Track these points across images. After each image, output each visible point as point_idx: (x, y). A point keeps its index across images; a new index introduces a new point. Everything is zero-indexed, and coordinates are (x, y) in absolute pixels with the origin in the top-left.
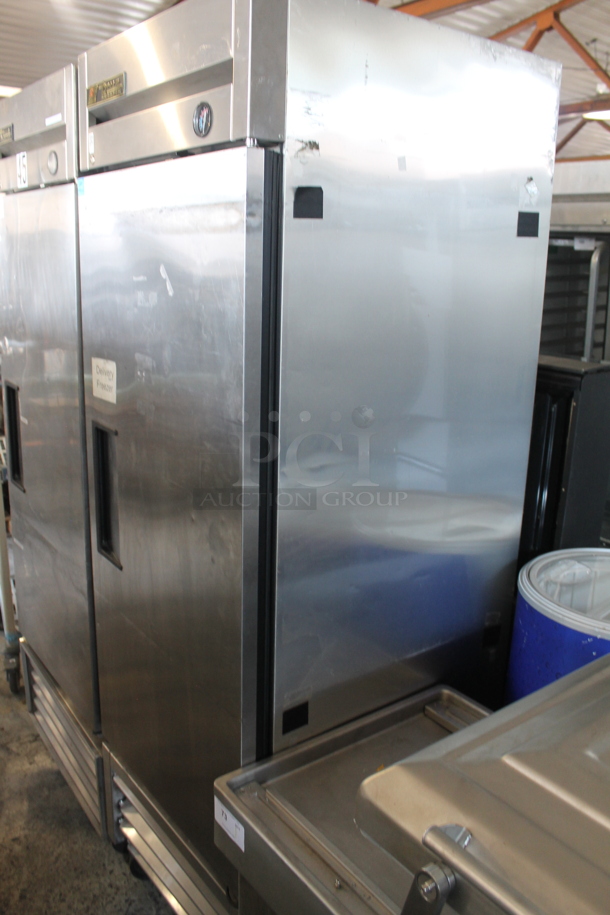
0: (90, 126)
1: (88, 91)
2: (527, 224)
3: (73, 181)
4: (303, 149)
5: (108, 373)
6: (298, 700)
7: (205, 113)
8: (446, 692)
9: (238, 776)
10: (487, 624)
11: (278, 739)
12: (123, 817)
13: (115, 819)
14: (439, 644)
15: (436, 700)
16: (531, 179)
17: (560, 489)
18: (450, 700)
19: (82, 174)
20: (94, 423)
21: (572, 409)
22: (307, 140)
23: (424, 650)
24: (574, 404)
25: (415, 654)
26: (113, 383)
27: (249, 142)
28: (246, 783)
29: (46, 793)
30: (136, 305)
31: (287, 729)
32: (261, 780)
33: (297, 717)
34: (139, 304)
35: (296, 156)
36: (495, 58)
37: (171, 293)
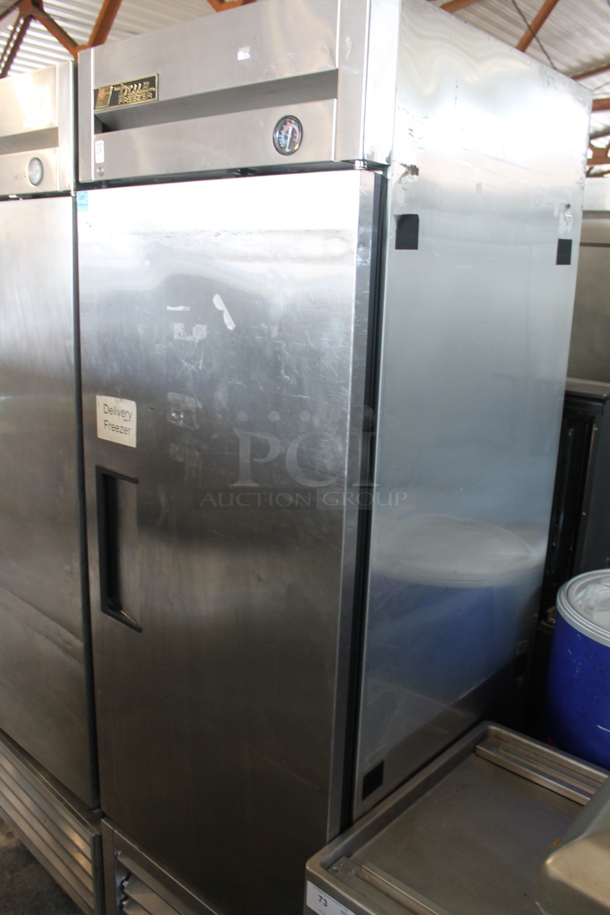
0: (96, 132)
1: (96, 92)
2: (564, 251)
3: (66, 194)
4: (406, 173)
5: (123, 413)
6: (377, 761)
7: (290, 127)
8: (494, 728)
9: (326, 853)
10: (518, 653)
11: (358, 806)
12: (127, 897)
13: (118, 903)
14: (483, 681)
15: (483, 738)
16: (568, 206)
17: (580, 513)
18: (498, 736)
19: (81, 186)
20: (99, 469)
21: (593, 434)
22: (409, 164)
23: (472, 689)
24: (595, 429)
25: (465, 694)
26: (132, 425)
27: (358, 164)
28: (336, 860)
29: (9, 877)
30: (170, 338)
31: (366, 793)
32: (348, 853)
33: (374, 779)
34: (176, 337)
35: (400, 181)
36: (548, 83)
37: (231, 326)
